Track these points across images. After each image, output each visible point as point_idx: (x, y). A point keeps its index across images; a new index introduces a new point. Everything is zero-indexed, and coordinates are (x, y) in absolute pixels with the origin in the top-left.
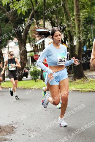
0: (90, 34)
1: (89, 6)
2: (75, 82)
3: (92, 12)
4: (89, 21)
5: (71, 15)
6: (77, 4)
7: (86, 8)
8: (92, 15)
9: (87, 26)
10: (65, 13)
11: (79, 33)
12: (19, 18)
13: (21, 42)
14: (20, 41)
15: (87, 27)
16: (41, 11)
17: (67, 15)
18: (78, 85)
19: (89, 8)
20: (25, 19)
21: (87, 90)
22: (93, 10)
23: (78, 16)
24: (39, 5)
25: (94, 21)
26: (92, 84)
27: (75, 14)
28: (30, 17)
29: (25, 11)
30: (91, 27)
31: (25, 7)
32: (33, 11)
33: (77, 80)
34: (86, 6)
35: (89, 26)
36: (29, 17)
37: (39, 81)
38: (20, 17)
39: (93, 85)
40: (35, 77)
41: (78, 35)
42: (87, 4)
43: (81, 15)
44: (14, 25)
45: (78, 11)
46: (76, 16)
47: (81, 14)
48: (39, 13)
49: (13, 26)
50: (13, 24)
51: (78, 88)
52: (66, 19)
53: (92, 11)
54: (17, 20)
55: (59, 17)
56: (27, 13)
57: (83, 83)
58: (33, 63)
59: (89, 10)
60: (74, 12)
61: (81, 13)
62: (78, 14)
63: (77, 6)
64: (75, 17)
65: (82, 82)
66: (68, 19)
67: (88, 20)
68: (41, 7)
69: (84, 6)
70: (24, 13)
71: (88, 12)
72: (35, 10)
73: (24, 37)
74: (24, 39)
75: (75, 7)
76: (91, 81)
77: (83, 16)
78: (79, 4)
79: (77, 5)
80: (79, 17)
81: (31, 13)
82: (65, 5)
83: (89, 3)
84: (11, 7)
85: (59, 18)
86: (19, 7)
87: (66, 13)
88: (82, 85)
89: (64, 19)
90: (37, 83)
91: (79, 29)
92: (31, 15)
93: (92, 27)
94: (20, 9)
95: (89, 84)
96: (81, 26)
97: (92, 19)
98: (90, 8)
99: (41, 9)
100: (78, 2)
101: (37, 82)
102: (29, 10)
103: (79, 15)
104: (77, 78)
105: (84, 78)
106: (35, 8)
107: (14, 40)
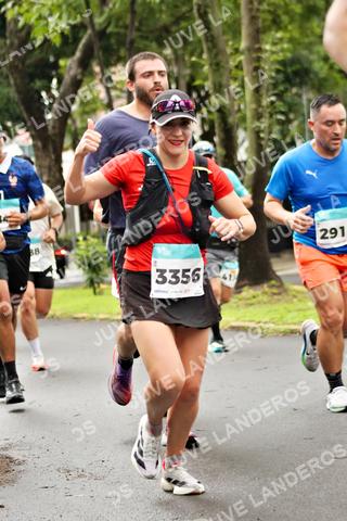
0: (295, 123)
1: (297, 17)
2: (240, 296)
3: (306, 40)
4: (296, 73)
5: (229, 51)
6: (250, 10)
7: (282, 25)
8: (305, 53)
9: (286, 90)
10: (207, 41)
11: (258, 117)
12: (40, 56)
13: (45, 147)
14: (39, 144)
15: (288, 97)
16: (118, 34)
17: (214, 51)
18: (251, 308)
19: (296, 25)
20: (62, 62)
21: (283, 328)
22: (309, 32)
23: (254, 55)
24: (111, 10)
25: (312, 76)
26: (301, 306)
27: (243, 45)
28: (78, 54)
29: (62, 34)
30: (300, 96)
31: (60, 17)
32: (89, 31)
33: (246, 288)
34: (285, 19)
35: (294, 90)
36: (73, 54)
37: (106, 292)
38: (43, 55)
39: (304, 310)
40: (94, 275)
41: (252, 123)
42: (287, 12)
43: (266, 51)
44: (18, 81)
45: (256, 36)
46: (246, 52)
47: (268, 47)
48: (113, 41)
49: (16, 84)
50: (15, 79)
51: (247, 319)
52: (211, 65)
53: (307, 36)
54: (28, 67)
55: (183, 55)
56: (69, 40)
57: (270, 302)
58: (84, 224)
59: (296, 34)
60: (240, 40)
61: (267, 43)
62: (257, 46)
63: (253, 19)
64: (242, 58)
65: (265, 298)
66: (218, 64)
67: (289, 70)
68: (119, 18)
69: (278, 16)
70: (57, 41)
71: (291, 40)
72: (97, 27)
73: (54, 128)
74: (55, 135)
75: (245, 21)
76: (300, 296)
77: (273, 53)
78: (258, 10)
79: (254, 13)
80: (259, 59)
81: (83, 41)
82: (209, 10)
83: (298, 9)
84: (9, 16)
85: (184, 60)
86: (40, 17)
87: (212, 41)
88: (265, 309)
89: (203, 62)
90: (98, 297)
91: (258, 101)
92: (81, 46)
93: (304, 97)
94: (43, 22)
95: (290, 307)
96: (263, 91)
97: (306, 65)
98: (301, 27)
99: (121, 23)
100: (256, 4)
101: (101, 293)
102: (77, 29)
103: (260, 50)
104: (246, 282)
105: (273, 282)
106: (99, 20)
107: (17, 139)
